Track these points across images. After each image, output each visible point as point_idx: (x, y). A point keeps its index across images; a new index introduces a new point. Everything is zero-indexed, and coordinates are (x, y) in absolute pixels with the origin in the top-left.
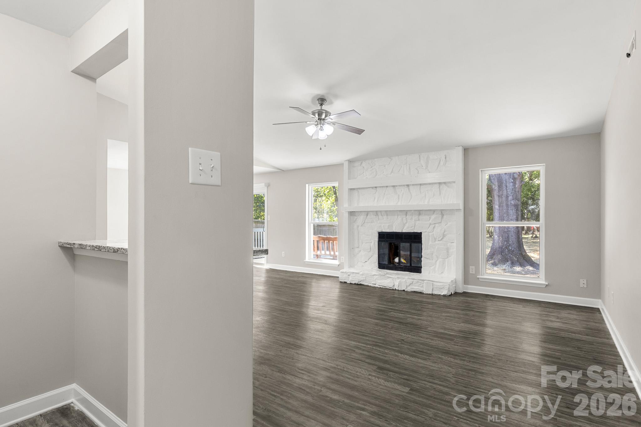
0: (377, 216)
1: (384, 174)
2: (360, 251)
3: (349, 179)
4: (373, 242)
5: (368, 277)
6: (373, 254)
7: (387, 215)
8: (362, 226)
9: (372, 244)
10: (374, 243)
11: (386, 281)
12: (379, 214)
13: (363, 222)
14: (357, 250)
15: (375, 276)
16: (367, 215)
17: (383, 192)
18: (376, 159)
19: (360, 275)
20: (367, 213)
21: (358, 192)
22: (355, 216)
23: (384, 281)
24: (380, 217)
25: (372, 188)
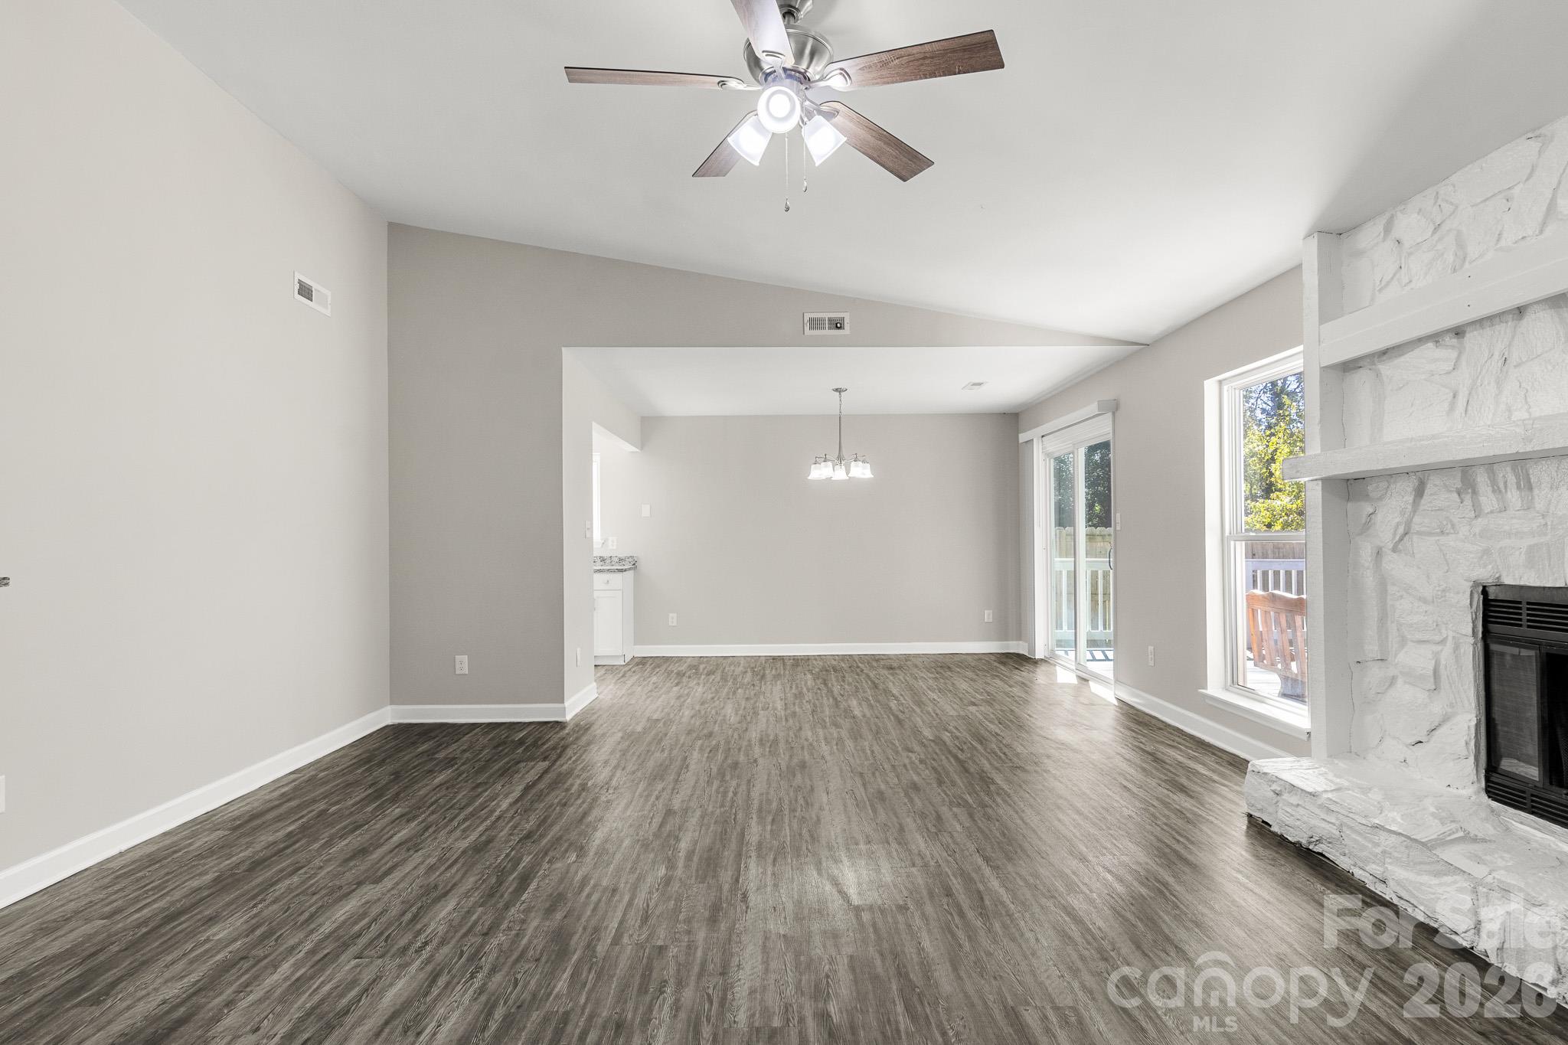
0: (1468, 498)
1: (1503, 243)
2: (1393, 681)
3: (1324, 318)
4: (1450, 644)
5: (1351, 828)
6: (1452, 705)
7: (1526, 485)
8: (1395, 550)
9: (1447, 651)
10: (1457, 648)
11: (1435, 881)
12: (1482, 479)
13: (1401, 530)
14: (1375, 674)
15: (1383, 835)
16: (1420, 492)
17: (1496, 356)
18: (1454, 178)
19: (1321, 806)
20: (1420, 477)
21: (1378, 375)
22: (1366, 497)
23: (1425, 878)
24: (1488, 500)
25: (1435, 338)
